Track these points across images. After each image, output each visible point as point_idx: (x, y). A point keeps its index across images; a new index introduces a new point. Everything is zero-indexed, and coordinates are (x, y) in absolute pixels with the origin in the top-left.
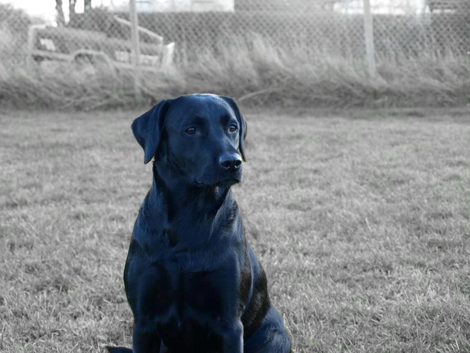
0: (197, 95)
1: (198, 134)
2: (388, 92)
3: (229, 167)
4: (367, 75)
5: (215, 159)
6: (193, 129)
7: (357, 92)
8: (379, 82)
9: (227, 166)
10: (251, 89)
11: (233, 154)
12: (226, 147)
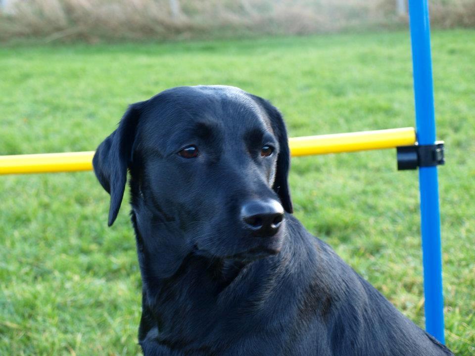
0: (201, 88)
1: (202, 158)
3: (259, 227)
5: (233, 210)
6: (193, 149)
8: (181, 19)
9: (255, 224)
10: (59, 29)
11: (267, 201)
12: (253, 187)
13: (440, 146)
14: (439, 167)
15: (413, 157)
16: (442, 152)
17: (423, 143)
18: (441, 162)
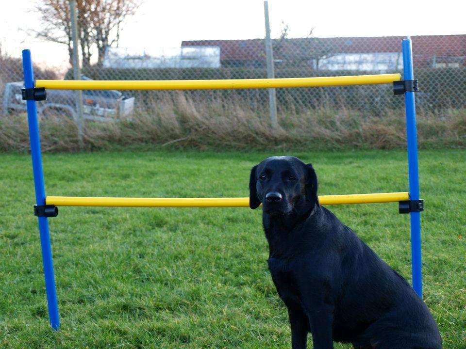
2: (287, 140)
4: (270, 126)
7: (260, 139)
8: (279, 132)
10: (173, 137)
13: (421, 201)
14: (421, 212)
15: (407, 207)
16: (422, 205)
17: (412, 199)
18: (422, 210)
